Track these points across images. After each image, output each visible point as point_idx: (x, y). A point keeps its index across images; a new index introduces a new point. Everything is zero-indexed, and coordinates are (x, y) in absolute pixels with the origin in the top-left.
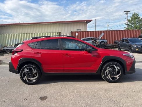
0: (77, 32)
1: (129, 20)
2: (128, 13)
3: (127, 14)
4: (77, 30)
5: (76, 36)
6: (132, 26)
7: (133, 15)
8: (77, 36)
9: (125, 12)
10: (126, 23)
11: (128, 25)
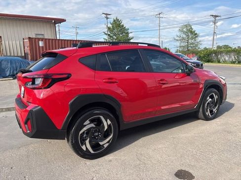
0: (42, 40)
1: (109, 28)
2: (109, 16)
3: (107, 18)
4: (36, 34)
5: (39, 47)
6: (114, 37)
7: (114, 21)
8: (42, 47)
9: (104, 15)
10: (106, 33)
11: (109, 35)
